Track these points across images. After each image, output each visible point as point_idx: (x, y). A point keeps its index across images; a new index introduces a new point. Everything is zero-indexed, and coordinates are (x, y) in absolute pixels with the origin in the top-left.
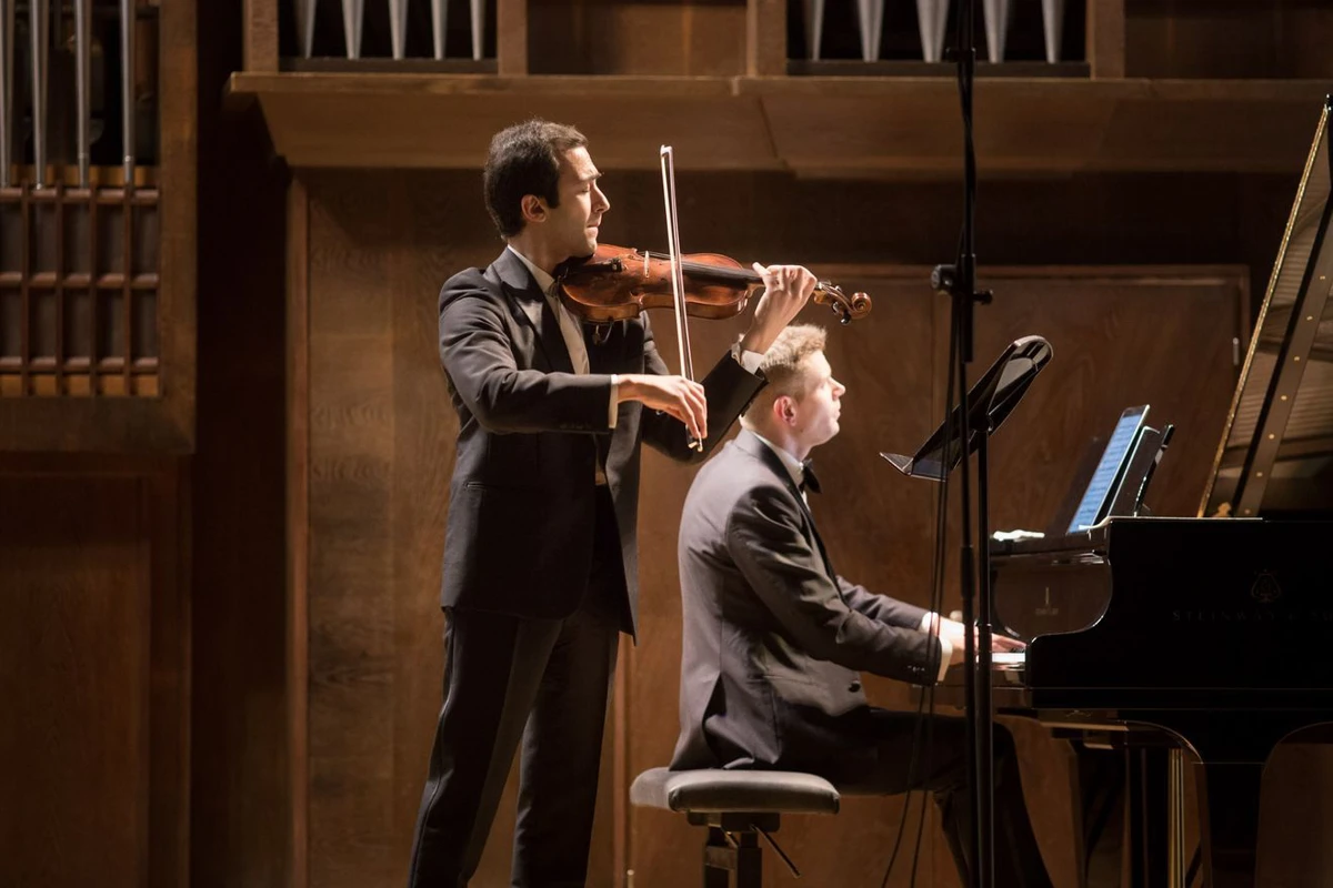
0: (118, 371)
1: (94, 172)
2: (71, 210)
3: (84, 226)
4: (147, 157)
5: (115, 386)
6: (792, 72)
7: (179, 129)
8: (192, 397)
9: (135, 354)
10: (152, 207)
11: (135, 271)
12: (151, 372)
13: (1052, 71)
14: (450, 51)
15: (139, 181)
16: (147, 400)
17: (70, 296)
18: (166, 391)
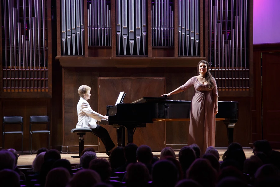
0: (43, 89)
1: (41, 67)
2: (38, 71)
3: (40, 73)
4: (46, 66)
5: (43, 90)
6: (116, 56)
7: (50, 62)
8: (52, 92)
9: (45, 87)
10: (47, 71)
11: (45, 78)
12: (47, 89)
13: (144, 56)
14: (79, 54)
15: (46, 68)
16: (47, 92)
17: (38, 81)
18: (49, 91)
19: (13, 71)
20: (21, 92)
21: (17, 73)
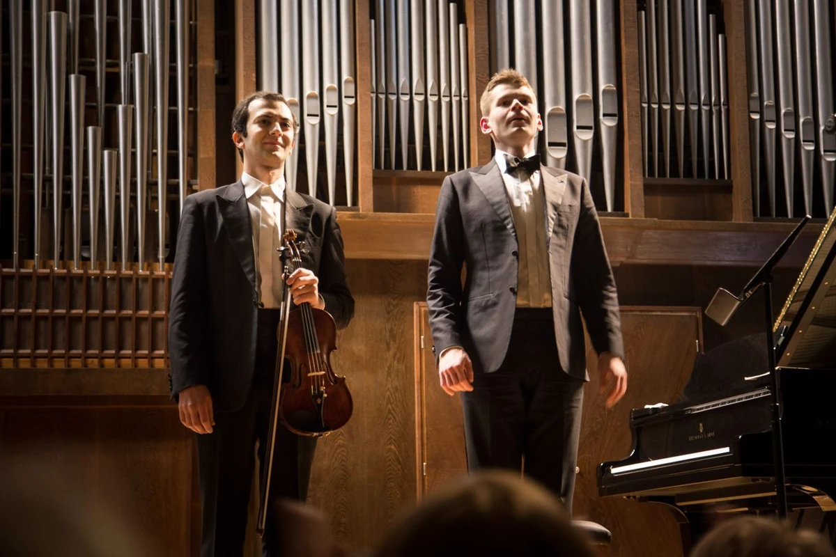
2: (156, 280)
13: (610, 214)
14: (337, 203)
17: (155, 321)
19: (46, 277)
20: (77, 370)
21: (63, 288)
